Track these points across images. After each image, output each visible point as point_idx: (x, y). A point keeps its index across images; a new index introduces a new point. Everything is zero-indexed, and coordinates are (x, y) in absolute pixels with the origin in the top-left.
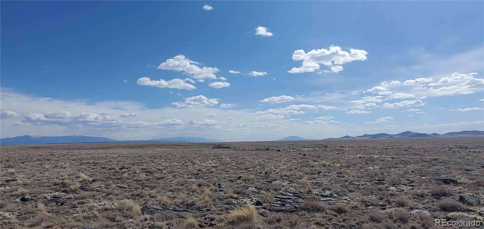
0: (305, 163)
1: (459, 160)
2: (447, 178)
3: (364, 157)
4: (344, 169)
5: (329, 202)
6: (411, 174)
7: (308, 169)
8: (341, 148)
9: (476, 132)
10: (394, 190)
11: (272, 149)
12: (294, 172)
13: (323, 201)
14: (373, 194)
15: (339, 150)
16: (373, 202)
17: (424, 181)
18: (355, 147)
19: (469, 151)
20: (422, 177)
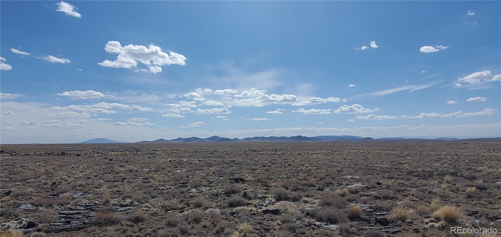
0: (109, 169)
1: (249, 161)
2: (238, 177)
3: (175, 161)
4: (152, 173)
5: (128, 211)
6: (212, 176)
7: (110, 177)
8: (154, 152)
9: (263, 138)
10: (194, 191)
11: (70, 154)
12: (92, 180)
13: (121, 211)
14: (175, 197)
15: (151, 154)
16: (173, 206)
17: (221, 181)
18: (168, 150)
19: (257, 154)
20: (220, 178)
